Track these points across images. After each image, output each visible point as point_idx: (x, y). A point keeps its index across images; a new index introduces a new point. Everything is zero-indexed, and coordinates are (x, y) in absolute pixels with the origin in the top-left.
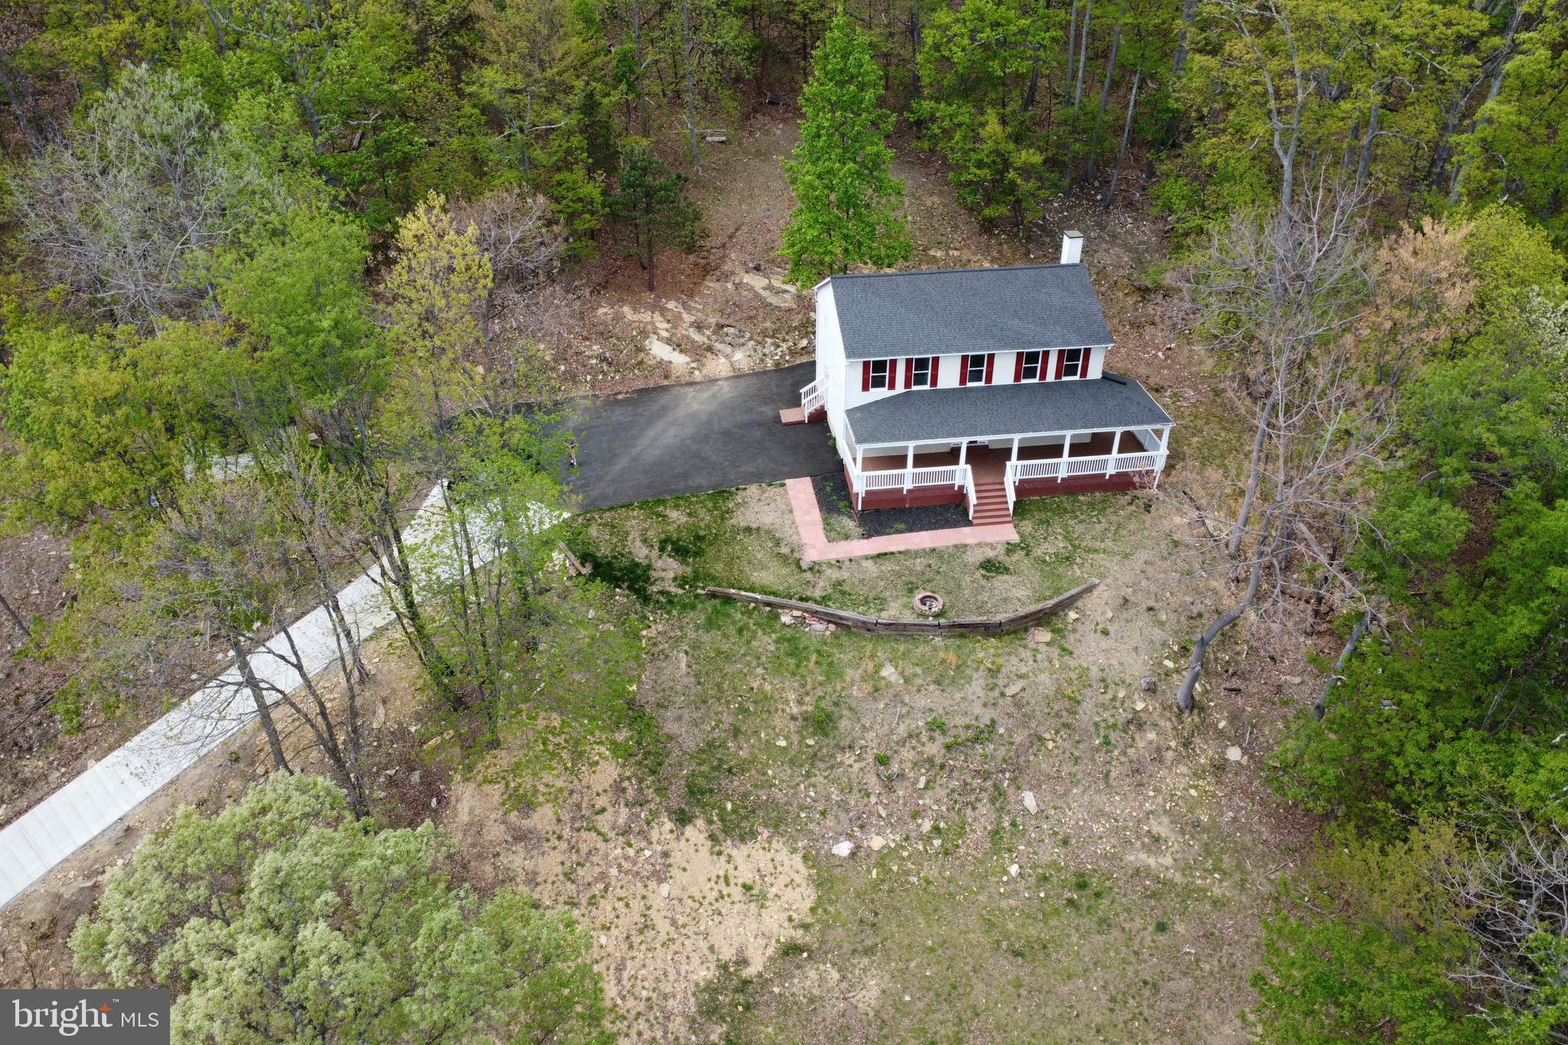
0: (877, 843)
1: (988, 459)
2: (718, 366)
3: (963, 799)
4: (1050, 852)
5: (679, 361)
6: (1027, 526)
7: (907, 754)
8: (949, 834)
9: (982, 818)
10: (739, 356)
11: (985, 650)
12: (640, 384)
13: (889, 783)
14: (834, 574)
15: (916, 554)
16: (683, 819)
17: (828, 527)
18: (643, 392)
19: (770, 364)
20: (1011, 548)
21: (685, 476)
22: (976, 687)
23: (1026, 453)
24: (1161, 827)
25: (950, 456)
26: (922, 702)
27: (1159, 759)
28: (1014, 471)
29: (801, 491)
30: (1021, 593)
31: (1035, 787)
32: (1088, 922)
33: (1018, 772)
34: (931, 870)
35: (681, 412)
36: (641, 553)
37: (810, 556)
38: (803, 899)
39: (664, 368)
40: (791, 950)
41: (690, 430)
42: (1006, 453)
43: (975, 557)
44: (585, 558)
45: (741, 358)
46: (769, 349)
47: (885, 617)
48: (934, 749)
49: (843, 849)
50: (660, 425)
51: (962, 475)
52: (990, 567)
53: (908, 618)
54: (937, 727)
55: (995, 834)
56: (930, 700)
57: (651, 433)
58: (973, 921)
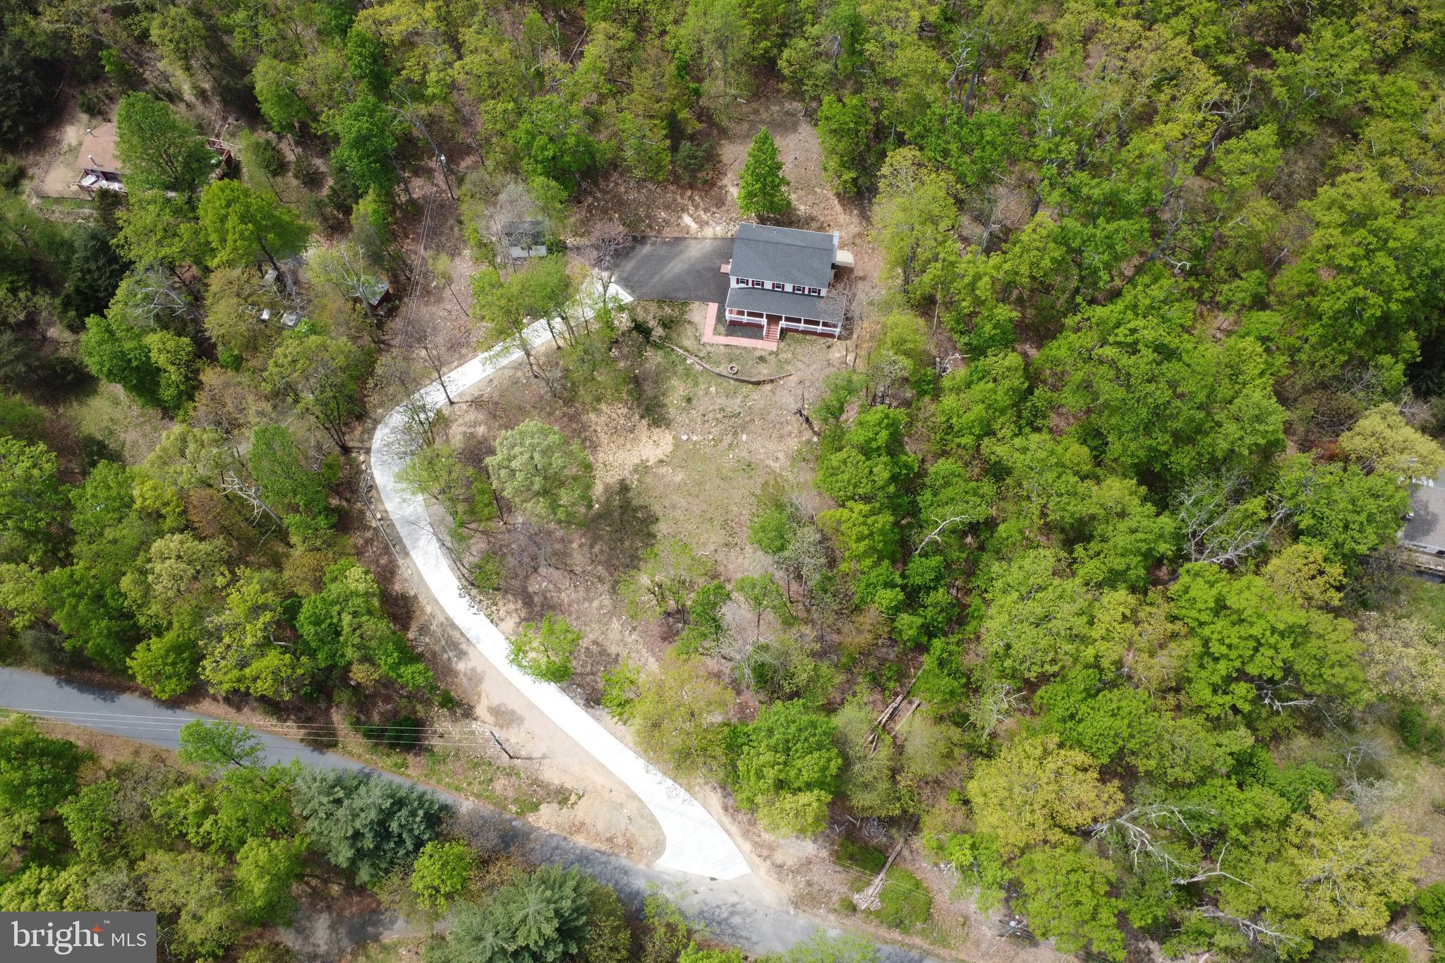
0: (695, 438)
1: (773, 319)
2: (709, 232)
3: (724, 432)
4: (745, 454)
5: (694, 226)
6: (782, 344)
7: (711, 415)
8: (717, 441)
9: (728, 439)
10: (718, 228)
11: (746, 389)
12: (676, 235)
13: (704, 422)
14: (709, 348)
15: (736, 347)
16: (642, 417)
17: (715, 329)
18: (676, 239)
19: (729, 235)
20: (771, 353)
21: (676, 291)
22: (738, 401)
23: (787, 319)
24: (780, 455)
25: (761, 316)
26: (719, 401)
27: (790, 434)
28: (783, 324)
29: (713, 308)
30: (766, 372)
31: (748, 434)
32: (746, 475)
33: (744, 428)
34: (708, 450)
35: (686, 256)
36: (652, 324)
37: (704, 340)
38: (669, 448)
39: (688, 227)
40: (661, 461)
41: (686, 266)
42: (780, 318)
43: (757, 354)
44: (634, 320)
45: (719, 230)
46: (731, 227)
47: (717, 370)
48: (719, 416)
49: (685, 438)
50: (677, 260)
51: (764, 321)
52: (762, 359)
53: (725, 373)
54: (722, 410)
55: (730, 445)
56: (721, 401)
57: (672, 264)
58: (714, 467)
